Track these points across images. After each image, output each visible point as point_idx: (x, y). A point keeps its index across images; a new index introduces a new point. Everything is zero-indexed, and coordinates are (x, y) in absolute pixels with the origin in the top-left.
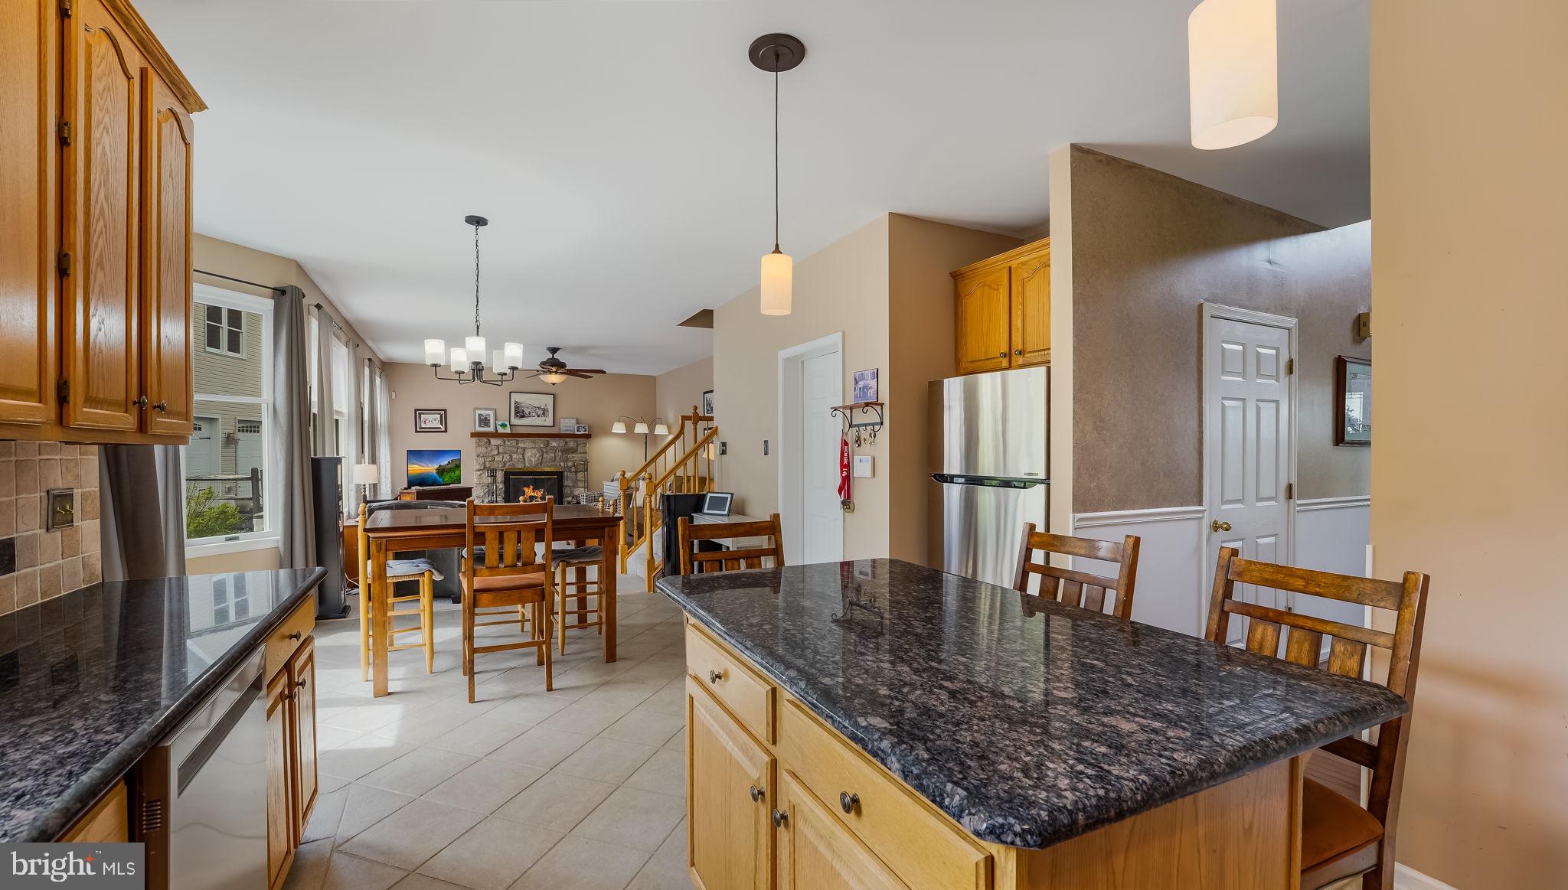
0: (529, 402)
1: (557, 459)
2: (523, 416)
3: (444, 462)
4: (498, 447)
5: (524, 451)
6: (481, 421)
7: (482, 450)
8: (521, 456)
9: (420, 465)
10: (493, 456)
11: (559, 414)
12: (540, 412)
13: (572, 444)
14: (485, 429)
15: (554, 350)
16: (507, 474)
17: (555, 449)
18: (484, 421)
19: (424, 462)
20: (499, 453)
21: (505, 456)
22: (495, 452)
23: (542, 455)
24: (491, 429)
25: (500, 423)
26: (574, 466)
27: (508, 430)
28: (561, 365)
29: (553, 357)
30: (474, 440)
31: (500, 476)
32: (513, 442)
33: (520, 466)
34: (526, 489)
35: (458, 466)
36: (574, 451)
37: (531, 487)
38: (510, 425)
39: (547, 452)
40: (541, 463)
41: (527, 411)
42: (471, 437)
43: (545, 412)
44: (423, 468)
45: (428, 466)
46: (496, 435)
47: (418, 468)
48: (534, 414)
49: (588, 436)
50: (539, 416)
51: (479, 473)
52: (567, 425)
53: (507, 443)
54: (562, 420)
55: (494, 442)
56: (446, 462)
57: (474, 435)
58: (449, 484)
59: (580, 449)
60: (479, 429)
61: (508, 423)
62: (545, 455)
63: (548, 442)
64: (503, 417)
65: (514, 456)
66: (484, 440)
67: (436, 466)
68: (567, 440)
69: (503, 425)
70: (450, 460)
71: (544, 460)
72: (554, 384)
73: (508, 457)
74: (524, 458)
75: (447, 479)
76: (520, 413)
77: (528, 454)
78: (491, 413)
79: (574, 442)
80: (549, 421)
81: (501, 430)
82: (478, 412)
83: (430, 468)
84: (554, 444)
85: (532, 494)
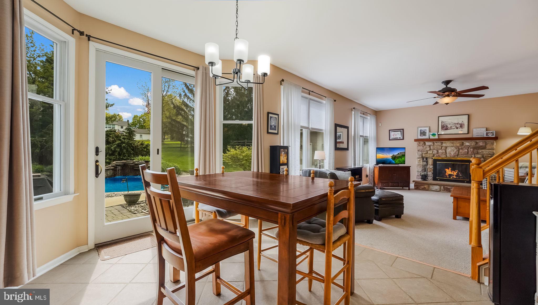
0: (450, 121)
1: (470, 153)
2: (447, 129)
3: (396, 153)
4: (430, 146)
5: (446, 148)
6: (421, 133)
7: (421, 148)
8: (444, 151)
9: (383, 155)
10: (427, 151)
11: (472, 126)
12: (458, 126)
13: (481, 143)
14: (424, 137)
15: (447, 82)
16: (435, 161)
17: (469, 147)
18: (423, 133)
19: (385, 153)
20: (430, 149)
21: (434, 151)
22: (428, 149)
23: (459, 151)
24: (427, 137)
25: (432, 133)
26: (483, 157)
27: (436, 137)
28: (453, 90)
29: (447, 86)
30: (416, 143)
31: (430, 161)
32: (439, 143)
33: (443, 157)
34: (447, 170)
35: (404, 155)
36: (484, 148)
37: (450, 169)
38: (438, 134)
39: (462, 149)
40: (457, 155)
41: (449, 126)
42: (415, 141)
43: (462, 126)
44: (385, 156)
45: (387, 155)
46: (429, 140)
47: (382, 156)
48: (454, 127)
49: (496, 138)
50: (457, 128)
51: (419, 159)
52: (478, 132)
53: (435, 144)
54: (474, 130)
55: (427, 143)
56: (397, 153)
57: (416, 140)
58: (399, 164)
59: (488, 147)
60: (420, 137)
61: (437, 134)
62: (461, 151)
63: (463, 143)
64: (434, 130)
65: (440, 151)
66: (422, 143)
67: (391, 155)
68: (478, 141)
69: (434, 135)
70: (399, 152)
71: (459, 153)
72: (447, 104)
73: (436, 152)
74: (446, 152)
75: (397, 161)
76: (445, 127)
77: (448, 150)
78: (427, 129)
79: (483, 142)
80: (465, 130)
81: (432, 137)
82: (419, 129)
83: (388, 156)
84: (467, 144)
85: (450, 173)
